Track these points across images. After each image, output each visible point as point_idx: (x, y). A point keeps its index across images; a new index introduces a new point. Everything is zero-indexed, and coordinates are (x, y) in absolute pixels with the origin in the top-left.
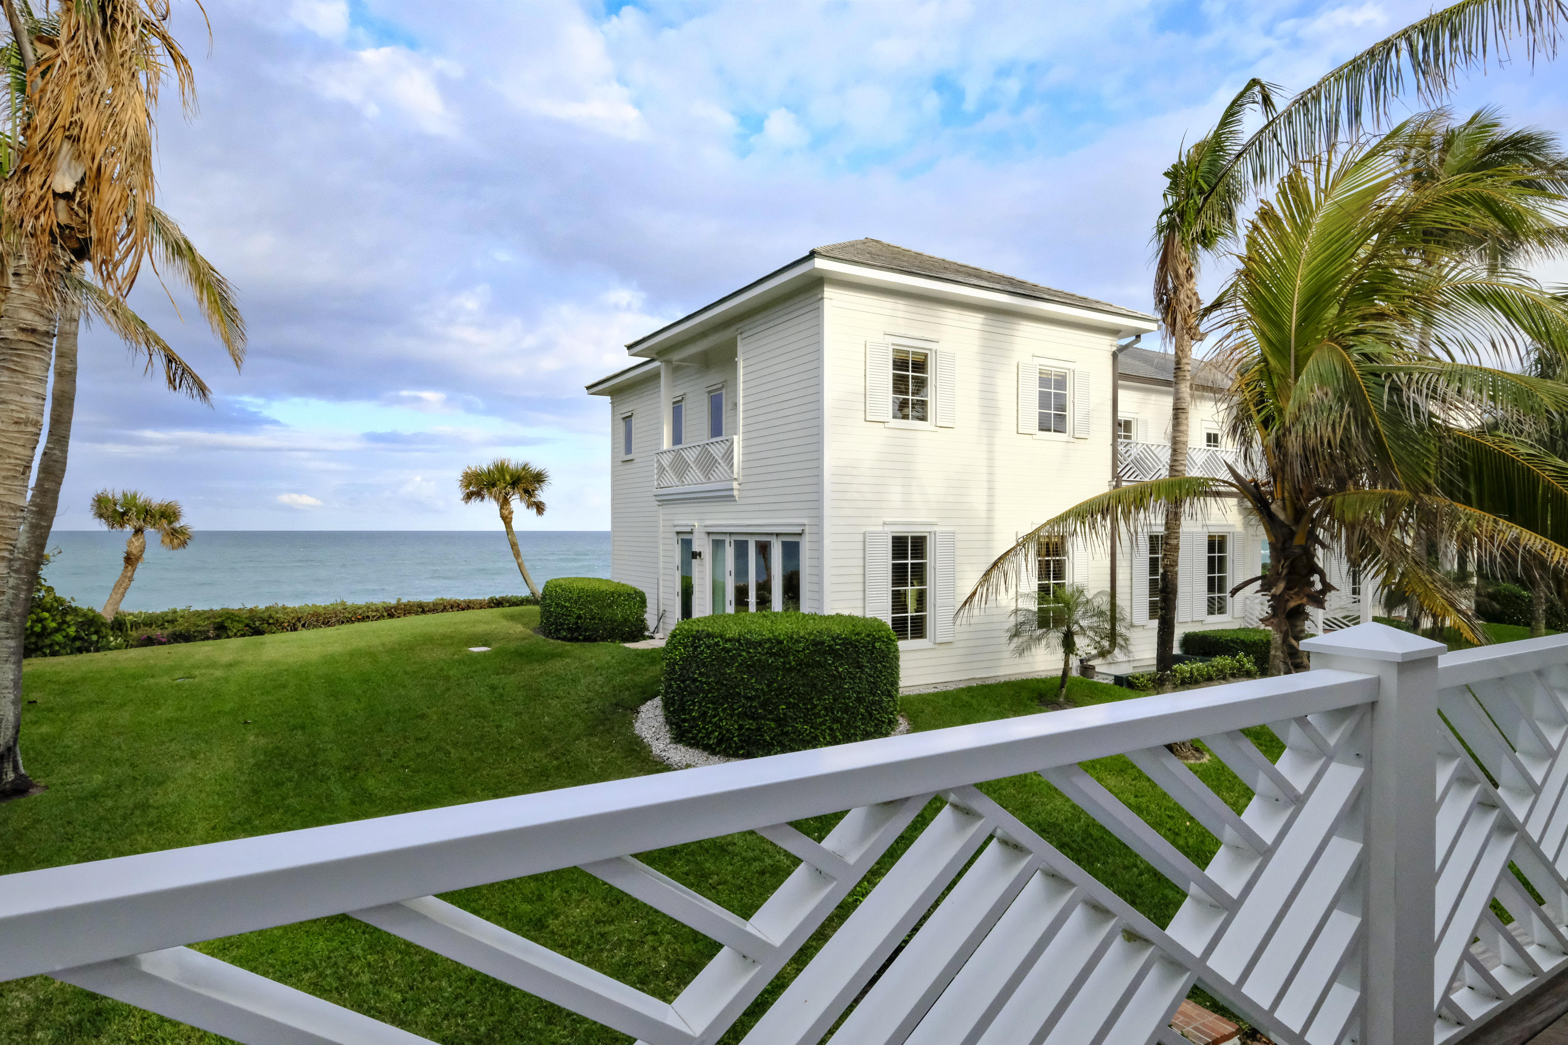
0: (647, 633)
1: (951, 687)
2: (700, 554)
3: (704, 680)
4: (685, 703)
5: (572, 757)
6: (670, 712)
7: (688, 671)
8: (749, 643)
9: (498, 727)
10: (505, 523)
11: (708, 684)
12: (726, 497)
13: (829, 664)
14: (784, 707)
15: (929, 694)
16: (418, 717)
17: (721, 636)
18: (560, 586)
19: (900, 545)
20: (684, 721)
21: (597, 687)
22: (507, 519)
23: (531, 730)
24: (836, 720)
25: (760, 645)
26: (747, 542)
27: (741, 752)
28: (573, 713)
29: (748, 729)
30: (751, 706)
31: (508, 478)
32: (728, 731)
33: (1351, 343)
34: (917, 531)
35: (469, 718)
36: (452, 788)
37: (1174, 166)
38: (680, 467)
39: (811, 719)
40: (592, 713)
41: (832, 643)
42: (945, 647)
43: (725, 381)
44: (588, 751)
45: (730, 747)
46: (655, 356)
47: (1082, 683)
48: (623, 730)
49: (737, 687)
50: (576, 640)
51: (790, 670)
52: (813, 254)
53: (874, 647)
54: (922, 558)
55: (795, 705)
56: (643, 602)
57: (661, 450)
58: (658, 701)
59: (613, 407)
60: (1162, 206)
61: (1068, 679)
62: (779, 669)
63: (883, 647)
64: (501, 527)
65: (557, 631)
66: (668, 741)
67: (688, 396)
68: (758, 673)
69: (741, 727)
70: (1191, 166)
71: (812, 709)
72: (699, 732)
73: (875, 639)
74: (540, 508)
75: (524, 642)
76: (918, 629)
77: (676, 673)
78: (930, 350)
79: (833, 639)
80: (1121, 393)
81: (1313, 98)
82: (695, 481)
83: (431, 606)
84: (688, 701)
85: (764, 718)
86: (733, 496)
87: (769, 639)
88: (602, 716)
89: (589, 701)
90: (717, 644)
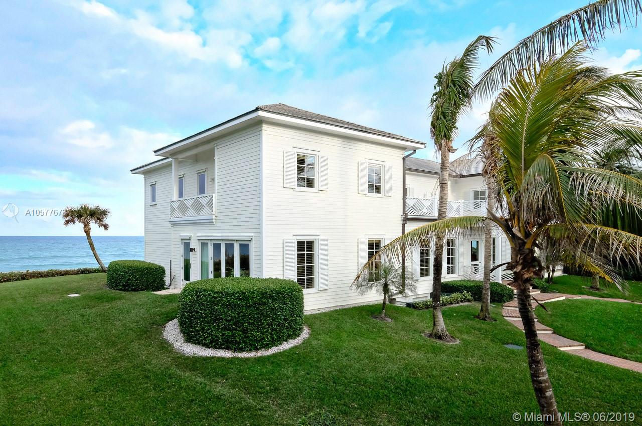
0: (165, 287)
1: (327, 310)
2: (194, 249)
3: (203, 312)
4: (191, 323)
5: (130, 351)
6: (183, 327)
7: (194, 308)
8: (227, 294)
9: (87, 336)
10: (87, 234)
11: (205, 314)
12: (209, 223)
13: (270, 303)
14: (246, 324)
15: (316, 314)
16: (40, 332)
17: (212, 291)
18: (118, 265)
19: (301, 245)
20: (192, 332)
21: (141, 315)
22: (87, 232)
23: (106, 338)
24: (273, 330)
25: (233, 295)
26: (220, 244)
27: (223, 347)
28: (128, 328)
29: (227, 336)
30: (229, 324)
31: (88, 213)
32: (216, 336)
33: (556, 155)
34: (309, 238)
35: (70, 332)
36: (62, 370)
37: (440, 74)
38: (183, 208)
39: (261, 330)
40: (139, 328)
41: (271, 293)
42: (323, 292)
43: (207, 168)
44: (139, 348)
45: (217, 344)
46: (169, 156)
47: (391, 307)
48: (157, 336)
49: (221, 315)
50: (128, 290)
51: (250, 306)
52: (257, 109)
53: (292, 294)
54: (311, 251)
55: (251, 324)
56: (164, 272)
57: (173, 200)
58: (176, 321)
59: (145, 180)
60: (434, 92)
61: (385, 306)
62: (244, 306)
63: (297, 294)
64: (85, 235)
65: (117, 286)
66: (183, 341)
67: (186, 175)
68: (232, 308)
69: (223, 335)
70: (448, 74)
71: (261, 325)
72: (200, 337)
73: (292, 291)
74: (106, 227)
75: (98, 292)
76: (310, 283)
77: (187, 309)
78: (316, 155)
79: (271, 291)
80: (407, 177)
81: (530, 41)
82: (191, 215)
83: (46, 273)
84: (194, 322)
85: (236, 330)
86: (213, 222)
87: (238, 292)
88: (145, 329)
89: (137, 322)
90: (209, 294)
